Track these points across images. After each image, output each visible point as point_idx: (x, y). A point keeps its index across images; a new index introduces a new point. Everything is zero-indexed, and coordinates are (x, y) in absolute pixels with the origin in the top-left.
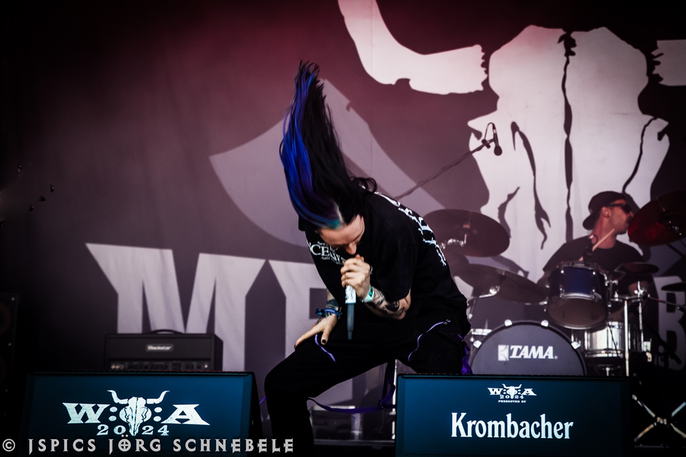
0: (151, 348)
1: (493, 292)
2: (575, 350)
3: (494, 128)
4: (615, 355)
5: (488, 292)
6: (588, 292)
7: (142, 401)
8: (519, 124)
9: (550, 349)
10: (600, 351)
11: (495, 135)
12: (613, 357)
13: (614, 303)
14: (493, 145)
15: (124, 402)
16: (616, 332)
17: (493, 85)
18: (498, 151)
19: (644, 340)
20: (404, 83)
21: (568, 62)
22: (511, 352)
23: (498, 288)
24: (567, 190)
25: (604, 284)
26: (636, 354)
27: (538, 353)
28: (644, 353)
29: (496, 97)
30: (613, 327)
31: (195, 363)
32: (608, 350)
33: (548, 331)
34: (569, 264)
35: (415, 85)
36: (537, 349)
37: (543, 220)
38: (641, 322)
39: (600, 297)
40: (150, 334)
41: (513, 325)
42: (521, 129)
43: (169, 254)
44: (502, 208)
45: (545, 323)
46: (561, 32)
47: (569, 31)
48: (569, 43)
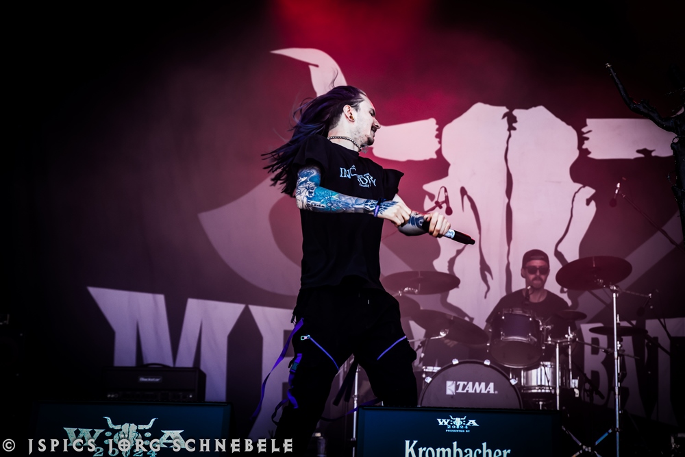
0: (142, 379)
1: (443, 334)
2: (513, 386)
3: (446, 191)
4: (547, 391)
5: (439, 335)
6: (525, 335)
7: (133, 427)
8: (467, 189)
9: (491, 385)
10: (534, 387)
11: (447, 198)
12: (545, 393)
13: (547, 346)
14: (444, 206)
15: (117, 427)
16: (548, 370)
17: (445, 154)
18: (449, 212)
19: (573, 378)
21: (510, 136)
22: (457, 387)
23: (448, 331)
24: (507, 248)
25: (539, 328)
26: (565, 389)
27: (481, 388)
28: (573, 389)
29: (447, 165)
30: (546, 366)
31: (181, 393)
32: (541, 386)
33: (490, 369)
34: (509, 311)
35: (378, 154)
36: (480, 385)
37: (487, 273)
38: (570, 362)
39: (536, 340)
40: (142, 367)
41: (460, 363)
42: (469, 193)
43: (161, 298)
44: (452, 262)
45: (487, 363)
46: (504, 110)
47: (511, 109)
48: (511, 120)
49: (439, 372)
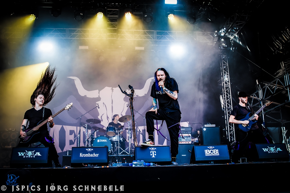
1: (98, 131)
6: (113, 131)
7: (31, 152)
9: (106, 140)
10: (114, 140)
15: (28, 152)
16: (117, 137)
17: (100, 96)
20: (85, 96)
22: (100, 141)
27: (104, 141)
29: (101, 98)
32: (116, 140)
33: (106, 137)
35: (87, 96)
41: (100, 136)
44: (101, 117)
46: (111, 88)
47: (112, 88)
48: (113, 90)
49: (97, 138)
